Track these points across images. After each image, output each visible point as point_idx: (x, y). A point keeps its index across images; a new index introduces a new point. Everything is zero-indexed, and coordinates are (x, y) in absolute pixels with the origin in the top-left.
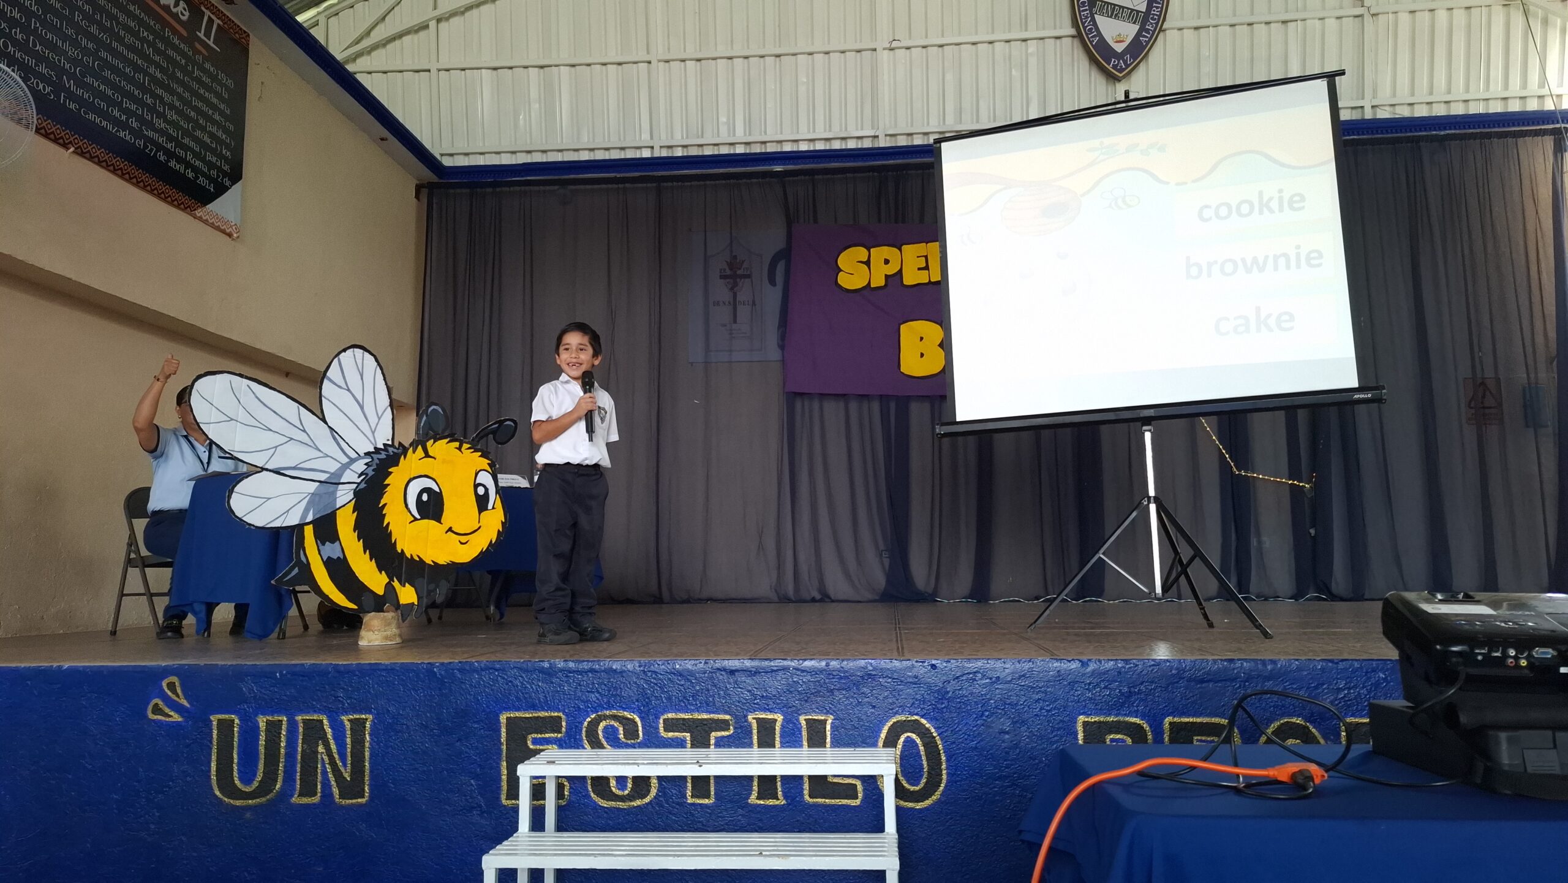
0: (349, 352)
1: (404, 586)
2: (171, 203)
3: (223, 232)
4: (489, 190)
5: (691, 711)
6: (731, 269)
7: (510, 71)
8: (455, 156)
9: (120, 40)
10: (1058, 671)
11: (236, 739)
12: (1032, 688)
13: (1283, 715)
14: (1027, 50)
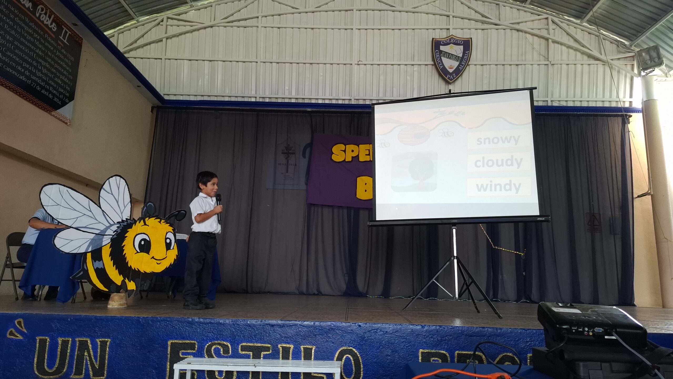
0: (114, 178)
1: (130, 282)
2: (41, 108)
3: (64, 122)
4: (184, 110)
5: (253, 342)
6: (287, 150)
7: (197, 61)
8: (170, 96)
9: (25, 38)
10: (412, 330)
11: (47, 348)
12: (401, 336)
13: (504, 352)
14: (414, 69)
